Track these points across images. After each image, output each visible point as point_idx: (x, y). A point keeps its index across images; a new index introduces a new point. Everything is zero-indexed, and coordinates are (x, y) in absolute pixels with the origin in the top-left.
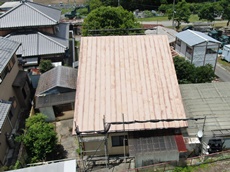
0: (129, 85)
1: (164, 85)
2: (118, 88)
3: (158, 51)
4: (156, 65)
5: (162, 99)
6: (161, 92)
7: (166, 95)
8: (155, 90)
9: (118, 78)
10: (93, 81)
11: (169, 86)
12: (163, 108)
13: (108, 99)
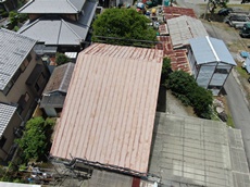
0: (106, 118)
1: (139, 125)
2: (96, 118)
3: (146, 83)
4: (139, 99)
5: (132, 140)
6: (133, 132)
7: (137, 137)
8: (128, 129)
9: (99, 108)
10: (77, 105)
11: (144, 127)
12: (130, 150)
13: (85, 127)
